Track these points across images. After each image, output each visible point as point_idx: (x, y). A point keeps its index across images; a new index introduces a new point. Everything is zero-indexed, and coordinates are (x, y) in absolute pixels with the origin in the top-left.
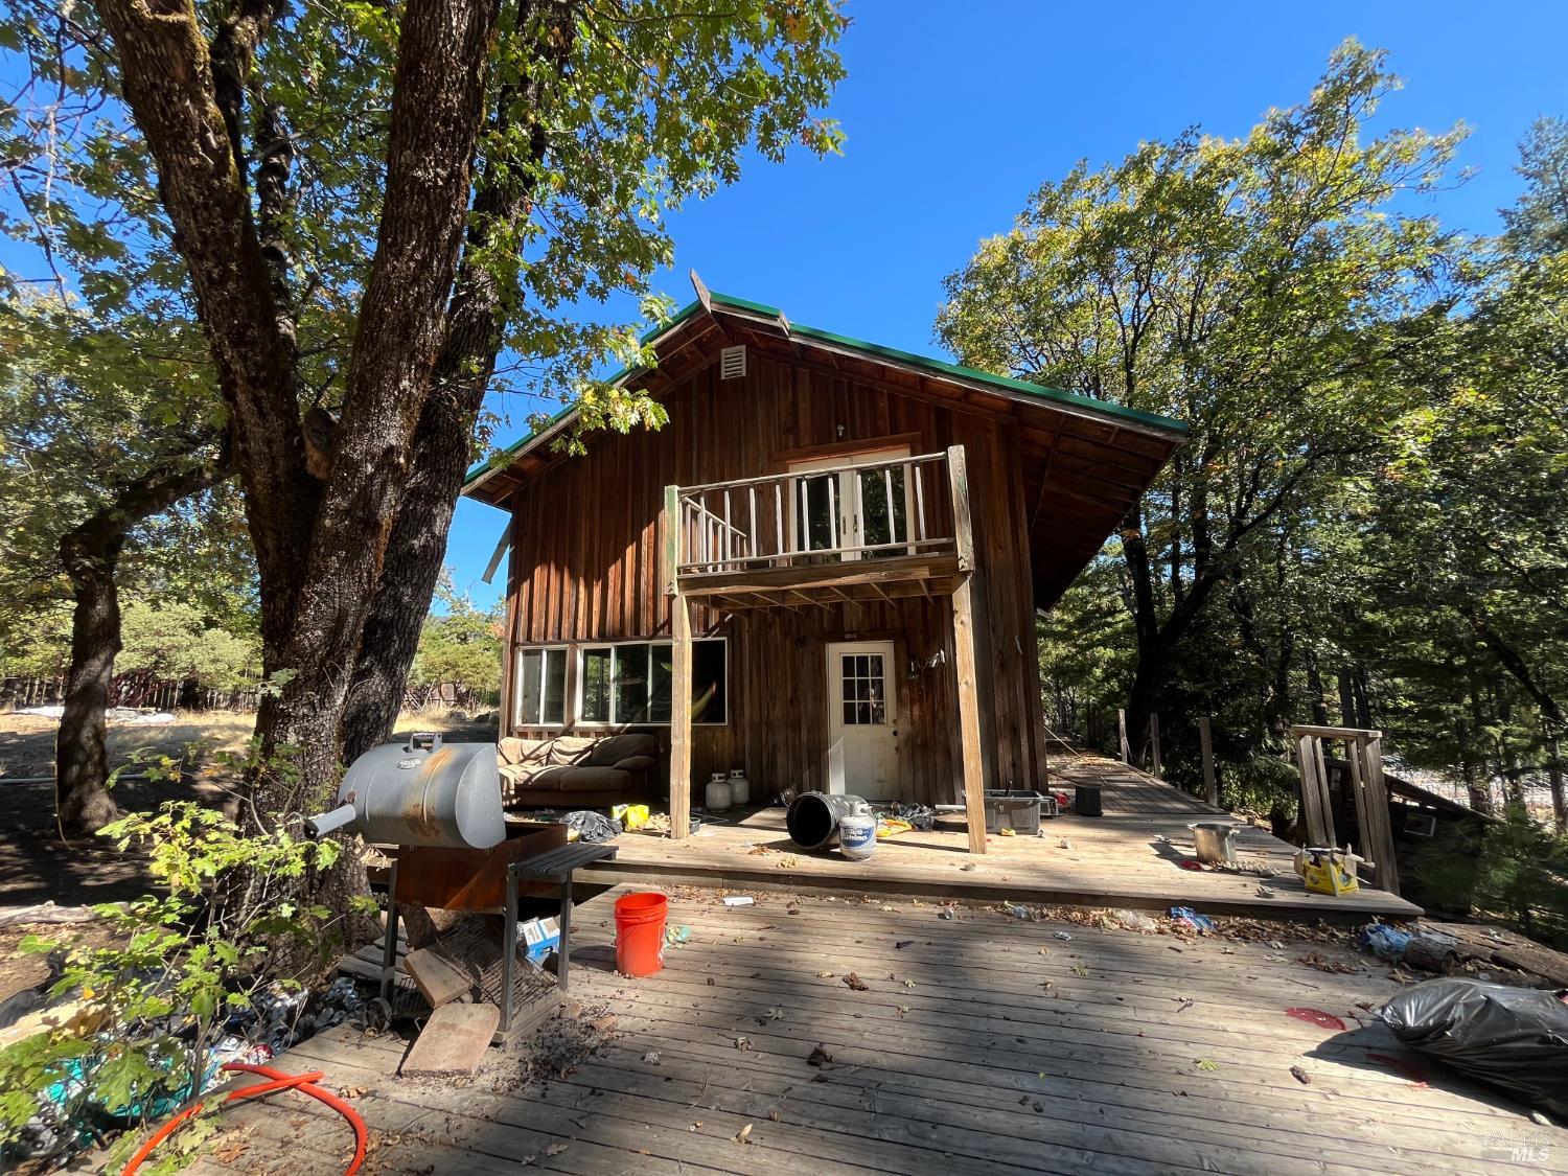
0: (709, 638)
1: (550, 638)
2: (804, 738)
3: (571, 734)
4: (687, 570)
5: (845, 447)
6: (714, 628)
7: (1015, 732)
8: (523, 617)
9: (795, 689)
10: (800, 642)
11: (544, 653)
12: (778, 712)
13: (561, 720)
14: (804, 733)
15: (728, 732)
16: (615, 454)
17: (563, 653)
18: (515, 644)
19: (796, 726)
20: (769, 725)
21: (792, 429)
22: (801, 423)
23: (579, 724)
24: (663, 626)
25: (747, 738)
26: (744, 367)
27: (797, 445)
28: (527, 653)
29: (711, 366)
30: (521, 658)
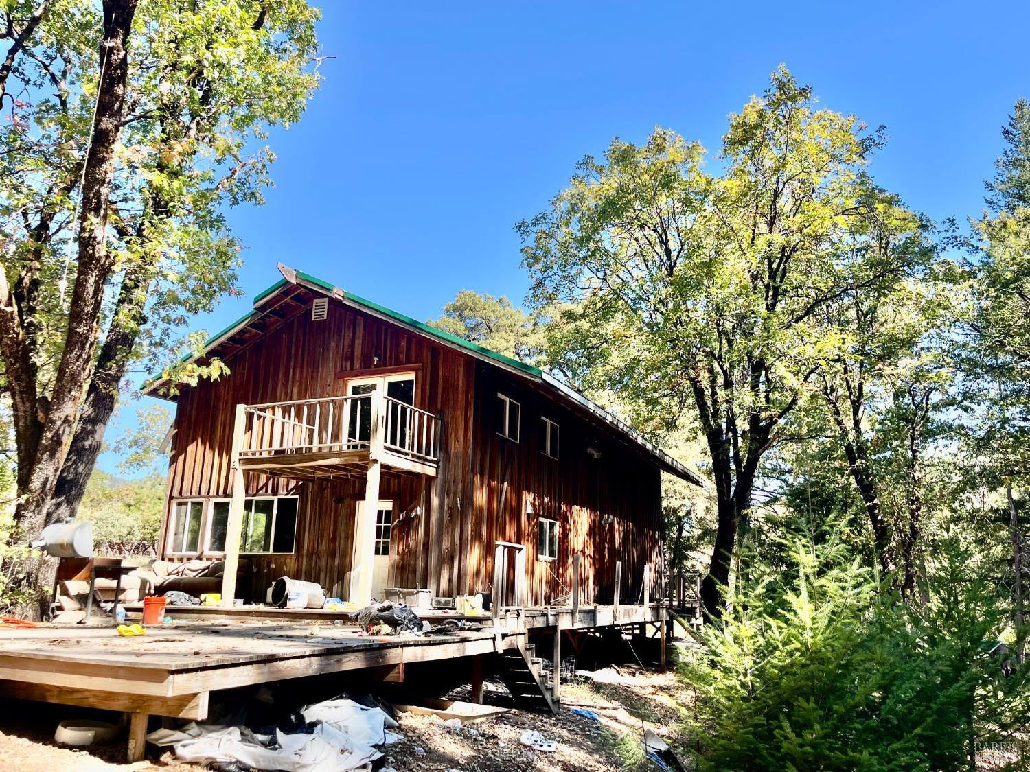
0: (289, 497)
1: (193, 494)
2: (337, 563)
3: (201, 559)
4: (246, 454)
5: (379, 371)
6: (292, 490)
7: (452, 559)
8: (178, 479)
9: (335, 531)
10: (340, 500)
11: (189, 504)
12: (323, 546)
13: (195, 550)
14: (337, 560)
15: (294, 558)
16: (244, 368)
17: (201, 504)
18: (171, 498)
19: (332, 554)
20: (318, 554)
21: (351, 358)
22: (356, 354)
23: (207, 553)
24: (262, 488)
25: (304, 563)
26: (326, 313)
27: (352, 368)
28: (180, 504)
29: (307, 311)
30: (174, 507)
